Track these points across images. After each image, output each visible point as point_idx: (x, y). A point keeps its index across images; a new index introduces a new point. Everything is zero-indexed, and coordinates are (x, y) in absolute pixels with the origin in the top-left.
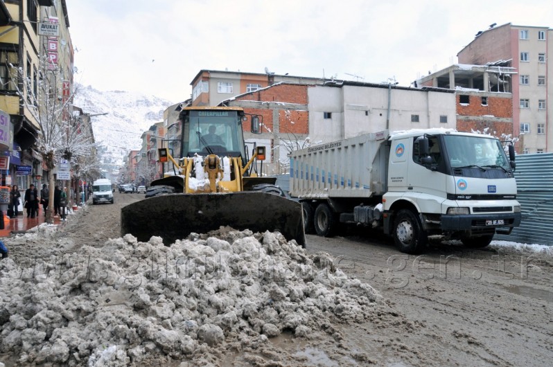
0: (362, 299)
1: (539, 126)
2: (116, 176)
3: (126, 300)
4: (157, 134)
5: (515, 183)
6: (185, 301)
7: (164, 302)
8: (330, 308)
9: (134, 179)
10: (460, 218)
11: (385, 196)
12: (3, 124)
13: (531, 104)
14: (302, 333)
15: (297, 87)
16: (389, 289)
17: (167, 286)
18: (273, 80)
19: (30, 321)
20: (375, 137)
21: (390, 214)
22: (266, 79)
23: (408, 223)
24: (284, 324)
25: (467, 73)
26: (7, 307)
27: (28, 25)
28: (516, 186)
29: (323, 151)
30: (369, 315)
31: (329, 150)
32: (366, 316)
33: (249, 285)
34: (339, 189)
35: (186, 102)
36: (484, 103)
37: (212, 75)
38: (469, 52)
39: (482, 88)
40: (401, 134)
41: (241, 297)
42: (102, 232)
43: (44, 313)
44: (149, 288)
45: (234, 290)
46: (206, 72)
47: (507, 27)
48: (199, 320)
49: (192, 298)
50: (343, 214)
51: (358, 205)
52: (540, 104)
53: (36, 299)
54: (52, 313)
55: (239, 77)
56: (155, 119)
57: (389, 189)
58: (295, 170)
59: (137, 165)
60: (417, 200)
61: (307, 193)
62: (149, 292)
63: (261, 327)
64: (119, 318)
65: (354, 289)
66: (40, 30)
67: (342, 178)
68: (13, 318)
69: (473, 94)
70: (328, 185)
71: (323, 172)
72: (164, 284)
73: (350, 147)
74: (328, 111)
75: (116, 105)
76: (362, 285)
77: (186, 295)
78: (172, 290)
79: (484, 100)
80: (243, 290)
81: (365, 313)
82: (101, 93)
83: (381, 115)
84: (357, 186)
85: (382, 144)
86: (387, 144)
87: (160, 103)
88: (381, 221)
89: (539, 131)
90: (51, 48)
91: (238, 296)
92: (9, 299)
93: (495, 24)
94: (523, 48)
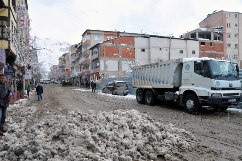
0: (188, 139)
1: (235, 55)
2: (47, 76)
3: (82, 143)
4: (66, 58)
5: (240, 82)
6: (110, 143)
7: (101, 144)
8: (176, 144)
9: (55, 77)
10: (217, 98)
11: (181, 88)
12: (1, 53)
13: (231, 46)
14: (169, 158)
15: (130, 37)
16: (193, 133)
17: (102, 136)
18: (119, 34)
19: (34, 155)
20: (175, 61)
21: (183, 96)
22: (116, 34)
23: (192, 100)
24: (158, 153)
25: (203, 32)
26: (21, 147)
27: (12, 8)
28: (240, 84)
29: (150, 67)
30: (194, 147)
31: (153, 66)
32: (193, 148)
33: (137, 134)
34: (157, 84)
35: (80, 44)
36: (211, 45)
37: (92, 32)
38: (204, 23)
39: (210, 39)
40: (188, 60)
41: (134, 140)
42: (48, 103)
43: (42, 151)
44: (93, 137)
45: (131, 136)
46: (89, 30)
47: (221, 12)
48: (117, 152)
49: (113, 141)
50: (159, 95)
51: (167, 91)
52: (235, 46)
53: (37, 143)
54: (46, 151)
55: (104, 33)
56: (64, 51)
57: (182, 85)
58: (135, 75)
59: (56, 71)
60: (196, 90)
61: (141, 86)
62: (93, 139)
63: (148, 155)
64: (82, 154)
65: (183, 134)
66: (17, 11)
67: (159, 79)
68: (26, 152)
69: (206, 41)
70: (152, 82)
71: (149, 76)
72: (100, 135)
73: (163, 66)
74: (144, 48)
75: (47, 45)
76: (186, 132)
77: (110, 140)
78: (104, 138)
79: (211, 44)
80: (135, 136)
81: (192, 146)
82: (40, 40)
83: (166, 50)
84: (166, 83)
85: (178, 64)
86: (181, 65)
87: (66, 44)
88: (178, 99)
89: (235, 58)
90: (21, 19)
91: (133, 139)
92: (22, 143)
93: (216, 11)
94: (228, 21)
